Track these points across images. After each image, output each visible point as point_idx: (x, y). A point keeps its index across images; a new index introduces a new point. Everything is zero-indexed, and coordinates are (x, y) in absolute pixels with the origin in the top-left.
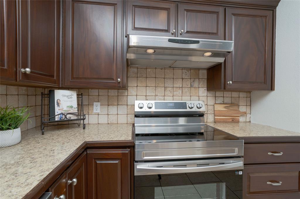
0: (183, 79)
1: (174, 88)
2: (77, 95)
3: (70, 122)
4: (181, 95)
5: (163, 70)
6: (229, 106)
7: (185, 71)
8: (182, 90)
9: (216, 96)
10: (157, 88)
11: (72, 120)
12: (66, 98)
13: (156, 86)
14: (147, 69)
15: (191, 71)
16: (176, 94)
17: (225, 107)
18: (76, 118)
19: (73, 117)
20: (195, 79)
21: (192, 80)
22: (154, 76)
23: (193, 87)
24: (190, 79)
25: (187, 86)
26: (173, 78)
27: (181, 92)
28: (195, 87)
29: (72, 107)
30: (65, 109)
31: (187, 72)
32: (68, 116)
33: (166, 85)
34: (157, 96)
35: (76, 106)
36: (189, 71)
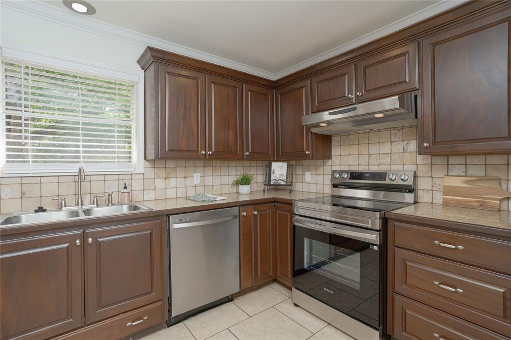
0: (391, 142)
1: (380, 155)
2: (287, 165)
3: (280, 187)
4: (390, 164)
5: (366, 135)
6: (476, 180)
7: (395, 131)
8: (391, 156)
9: (449, 163)
10: (360, 156)
11: (282, 185)
12: (279, 168)
13: (360, 154)
14: (349, 135)
15: (404, 130)
16: (383, 162)
17: (465, 182)
18: (285, 183)
19: (282, 183)
20: (409, 140)
21: (405, 142)
22: (357, 143)
23: (407, 152)
24: (403, 141)
25: (398, 152)
26: (379, 143)
27: (389, 159)
28: (410, 152)
29: (282, 175)
30: (278, 176)
31: (398, 132)
32: (279, 181)
33: (371, 152)
34: (360, 165)
35: (286, 175)
36: (401, 131)
